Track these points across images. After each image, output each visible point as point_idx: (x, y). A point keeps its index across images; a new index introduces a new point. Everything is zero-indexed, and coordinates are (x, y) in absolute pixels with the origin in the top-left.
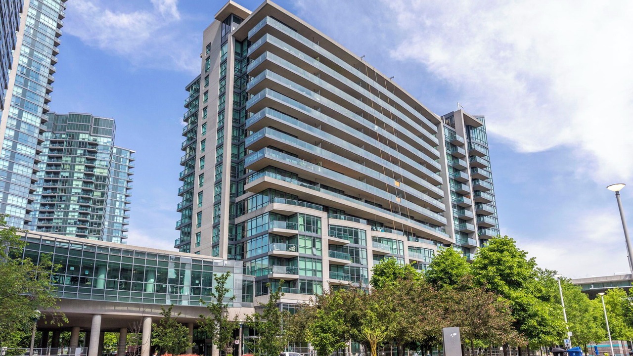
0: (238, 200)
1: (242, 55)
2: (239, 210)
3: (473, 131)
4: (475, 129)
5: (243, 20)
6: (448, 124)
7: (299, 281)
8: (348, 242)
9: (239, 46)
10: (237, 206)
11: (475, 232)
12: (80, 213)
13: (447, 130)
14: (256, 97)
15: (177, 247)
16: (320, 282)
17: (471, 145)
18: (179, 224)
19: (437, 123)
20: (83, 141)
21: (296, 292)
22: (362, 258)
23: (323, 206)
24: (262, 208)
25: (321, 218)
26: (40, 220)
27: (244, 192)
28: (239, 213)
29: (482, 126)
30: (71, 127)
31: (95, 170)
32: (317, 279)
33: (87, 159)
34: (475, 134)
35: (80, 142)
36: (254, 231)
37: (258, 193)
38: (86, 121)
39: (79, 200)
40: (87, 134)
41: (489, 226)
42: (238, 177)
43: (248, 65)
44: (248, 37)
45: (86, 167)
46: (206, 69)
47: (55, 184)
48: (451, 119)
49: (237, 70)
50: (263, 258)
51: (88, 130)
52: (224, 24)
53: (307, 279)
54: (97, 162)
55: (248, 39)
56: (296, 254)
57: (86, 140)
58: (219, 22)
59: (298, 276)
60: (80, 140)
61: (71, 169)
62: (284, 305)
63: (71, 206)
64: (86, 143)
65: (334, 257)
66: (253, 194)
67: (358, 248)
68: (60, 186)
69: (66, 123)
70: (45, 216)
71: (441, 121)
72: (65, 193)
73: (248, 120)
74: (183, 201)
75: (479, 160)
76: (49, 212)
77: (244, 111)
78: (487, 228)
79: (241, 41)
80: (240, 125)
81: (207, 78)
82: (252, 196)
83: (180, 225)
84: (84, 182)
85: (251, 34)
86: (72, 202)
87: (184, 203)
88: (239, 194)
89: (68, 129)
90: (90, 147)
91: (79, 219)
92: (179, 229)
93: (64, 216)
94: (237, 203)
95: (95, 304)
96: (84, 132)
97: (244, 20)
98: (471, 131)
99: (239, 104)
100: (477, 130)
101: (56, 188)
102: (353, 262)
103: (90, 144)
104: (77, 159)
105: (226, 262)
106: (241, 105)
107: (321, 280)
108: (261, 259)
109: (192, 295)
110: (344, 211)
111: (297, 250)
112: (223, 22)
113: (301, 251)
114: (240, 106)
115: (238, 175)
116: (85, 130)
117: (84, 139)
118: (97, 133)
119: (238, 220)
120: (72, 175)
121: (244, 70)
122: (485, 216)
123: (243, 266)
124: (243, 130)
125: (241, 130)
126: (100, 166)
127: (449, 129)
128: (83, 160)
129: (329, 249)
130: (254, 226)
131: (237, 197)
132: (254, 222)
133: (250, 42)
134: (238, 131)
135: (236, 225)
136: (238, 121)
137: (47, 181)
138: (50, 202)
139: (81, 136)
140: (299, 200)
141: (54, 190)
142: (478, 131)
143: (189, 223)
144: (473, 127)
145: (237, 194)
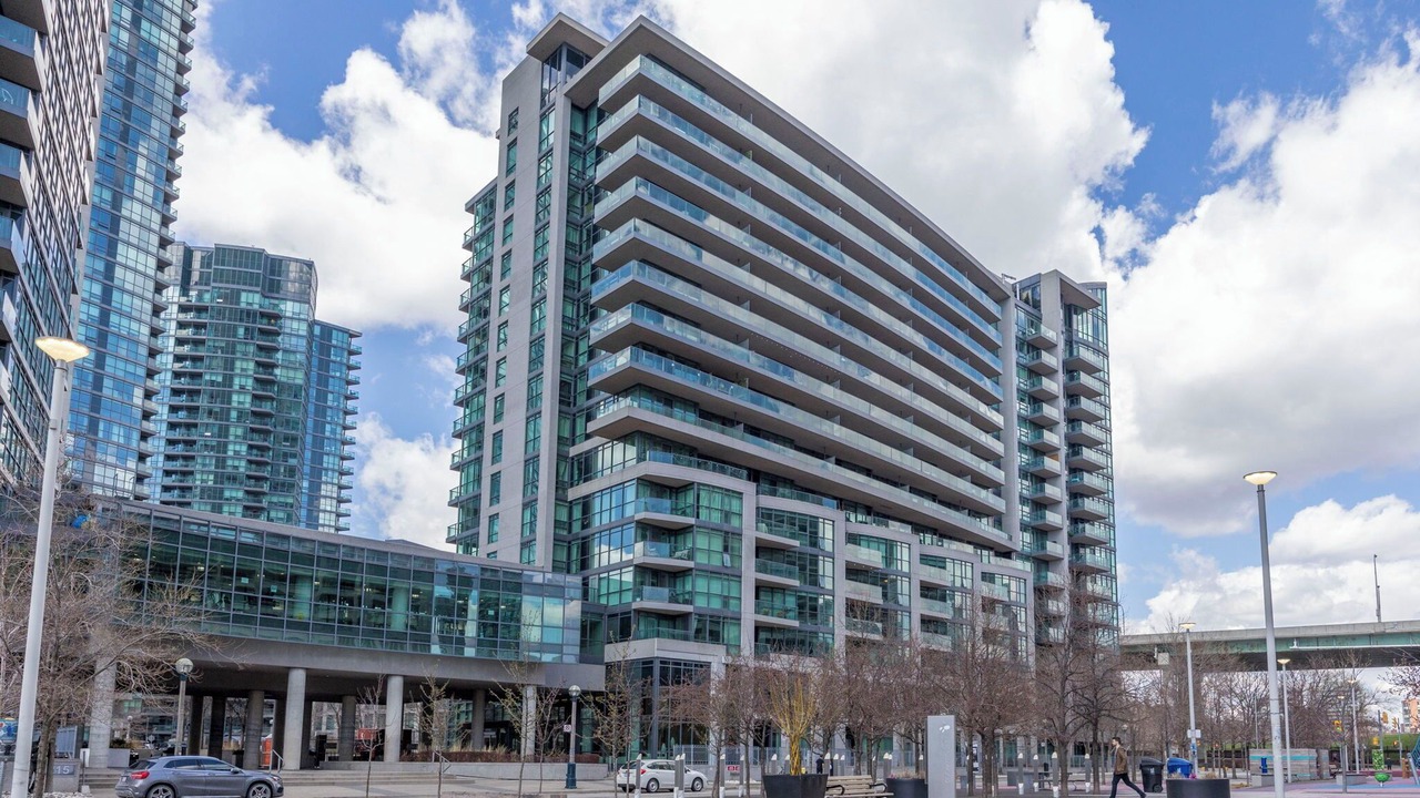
0: (573, 451)
1: (585, 138)
2: (576, 472)
3: (1080, 317)
4: (1085, 314)
5: (589, 58)
6: (1027, 301)
7: (693, 617)
8: (796, 543)
9: (579, 117)
10: (573, 463)
11: (1061, 529)
12: (250, 462)
13: (1022, 315)
14: (614, 234)
15: (450, 540)
16: (737, 620)
17: (1071, 346)
18: (455, 495)
19: (1001, 299)
20: (249, 307)
21: (686, 638)
22: (824, 576)
23: (749, 469)
24: (622, 471)
25: (741, 494)
26: (168, 473)
27: (588, 437)
28: (576, 478)
29: (1100, 308)
30: (221, 276)
31: (277, 371)
32: (730, 615)
33: (260, 348)
34: (1083, 326)
35: (242, 311)
36: (606, 516)
37: (616, 440)
38: (253, 264)
39: (245, 433)
40: (257, 292)
41: (1092, 518)
42: (575, 404)
43: (597, 163)
44: (597, 99)
45: (258, 364)
46: (508, 167)
47: (195, 398)
48: (1033, 290)
49: (575, 172)
50: (624, 570)
51: (257, 285)
52: (547, 67)
53: (710, 613)
54: (279, 355)
55: (599, 104)
56: (690, 564)
57: (256, 307)
58: (537, 63)
59: (692, 607)
60: (243, 305)
61: (225, 369)
62: (661, 662)
63: (231, 447)
64: (255, 313)
65: (766, 572)
66: (605, 440)
67: (817, 556)
68: (205, 404)
69: (209, 266)
70: (177, 465)
71: (1011, 294)
72: (216, 419)
73: (597, 284)
74: (463, 449)
75: (1085, 379)
76: (186, 458)
77: (589, 265)
78: (1088, 521)
79: (584, 107)
80: (580, 294)
81: (510, 186)
82: (603, 445)
83: (457, 497)
84: (255, 397)
85: (605, 92)
86: (231, 438)
87: (465, 452)
88: (577, 440)
89: (215, 281)
90: (265, 321)
91: (248, 473)
92: (455, 505)
93: (217, 467)
94: (573, 458)
95: (292, 647)
96: (250, 288)
97: (591, 59)
98: (1074, 316)
99: (578, 249)
100: (1088, 316)
101: (197, 408)
102: (805, 583)
103: (263, 315)
104: (239, 347)
105: (549, 576)
106: (584, 251)
107: (738, 616)
108: (619, 571)
109: (482, 637)
110: (792, 481)
111: (690, 557)
112: (546, 61)
113: (701, 559)
114: (580, 253)
115: (575, 400)
116: (251, 285)
117: (251, 304)
118: (278, 292)
119: (574, 493)
120: (228, 380)
121: (590, 173)
122: (1088, 497)
123: (584, 584)
124: (586, 304)
125: (582, 306)
126: (286, 364)
127: (1027, 313)
128: (252, 349)
129: (757, 556)
130: (606, 506)
131: (573, 444)
132: (606, 498)
133: (604, 111)
134: (575, 307)
135: (571, 502)
136: (576, 286)
137: (176, 392)
138: (186, 438)
139: (244, 297)
140: (700, 456)
141: (192, 410)
142: (1090, 317)
143: (476, 493)
144: (1078, 310)
145: (574, 440)
